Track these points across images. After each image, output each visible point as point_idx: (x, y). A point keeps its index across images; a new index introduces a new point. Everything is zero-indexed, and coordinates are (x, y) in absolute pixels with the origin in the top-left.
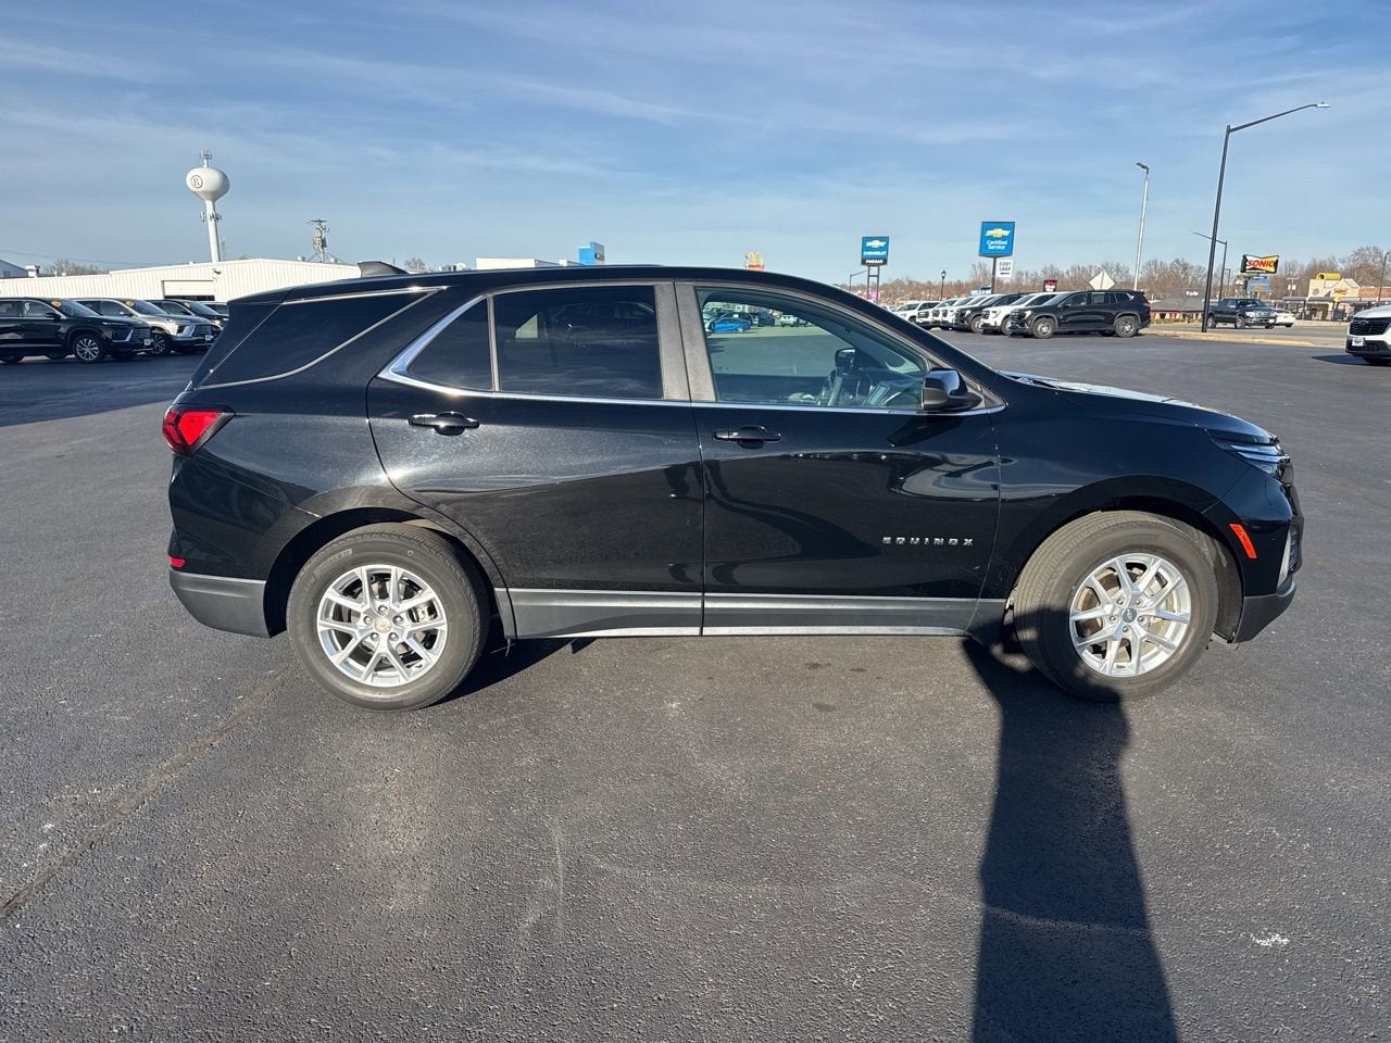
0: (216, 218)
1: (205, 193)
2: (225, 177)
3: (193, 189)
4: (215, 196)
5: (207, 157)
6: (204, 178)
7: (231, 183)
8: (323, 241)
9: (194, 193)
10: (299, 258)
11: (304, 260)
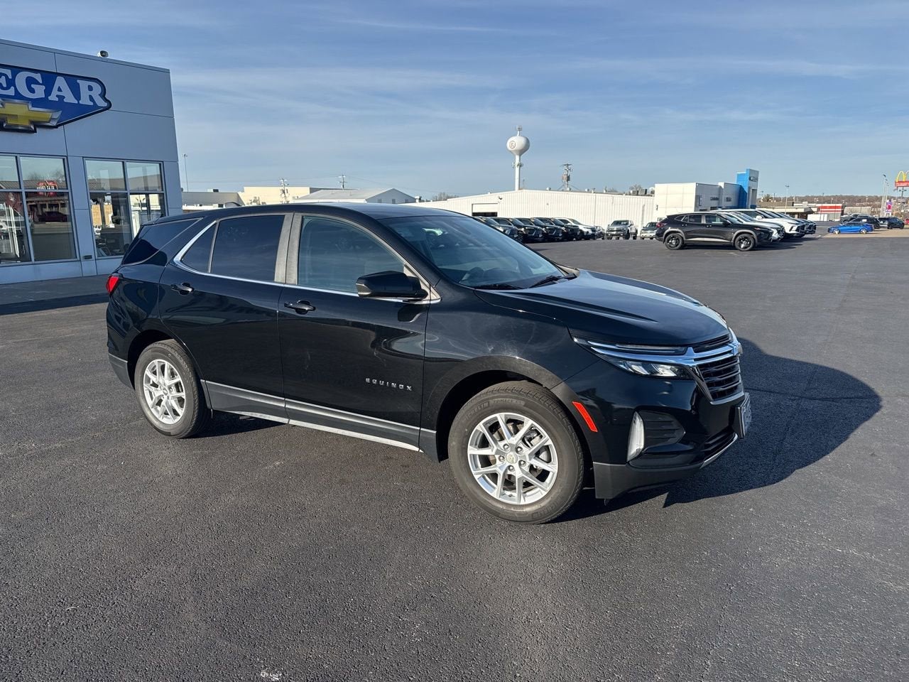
0: (520, 165)
1: (516, 151)
2: (528, 141)
3: (510, 149)
4: (521, 152)
5: (520, 129)
6: (517, 142)
7: (531, 145)
8: (568, 179)
9: (510, 151)
10: (548, 189)
11: (550, 189)
